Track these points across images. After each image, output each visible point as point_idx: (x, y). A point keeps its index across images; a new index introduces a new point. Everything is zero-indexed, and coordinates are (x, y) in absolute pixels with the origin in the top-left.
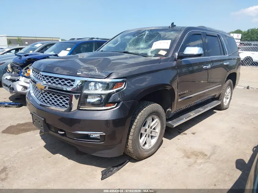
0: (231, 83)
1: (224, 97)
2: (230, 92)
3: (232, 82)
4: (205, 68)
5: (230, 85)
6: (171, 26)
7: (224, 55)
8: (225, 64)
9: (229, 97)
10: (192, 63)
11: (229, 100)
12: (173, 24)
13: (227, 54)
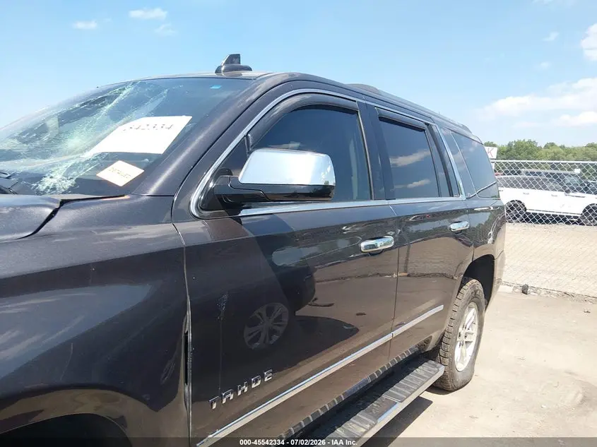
0: (476, 292)
1: (456, 342)
2: (477, 323)
3: (479, 286)
4: (366, 247)
5: (474, 298)
6: (223, 69)
7: (451, 195)
8: (455, 227)
9: (473, 339)
10: (295, 227)
11: (472, 347)
12: (233, 59)
13: (459, 193)
